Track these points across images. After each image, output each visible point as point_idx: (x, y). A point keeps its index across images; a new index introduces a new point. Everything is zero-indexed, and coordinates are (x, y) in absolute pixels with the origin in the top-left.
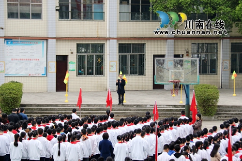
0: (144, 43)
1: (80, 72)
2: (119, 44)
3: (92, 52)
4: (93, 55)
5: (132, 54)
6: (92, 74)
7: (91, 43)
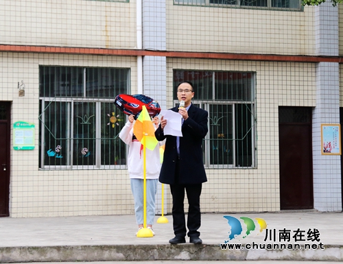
0: (250, 70)
1: (51, 154)
2: (175, 71)
3: (89, 94)
4: (93, 105)
5: (214, 102)
6: (90, 160)
7: (85, 64)
